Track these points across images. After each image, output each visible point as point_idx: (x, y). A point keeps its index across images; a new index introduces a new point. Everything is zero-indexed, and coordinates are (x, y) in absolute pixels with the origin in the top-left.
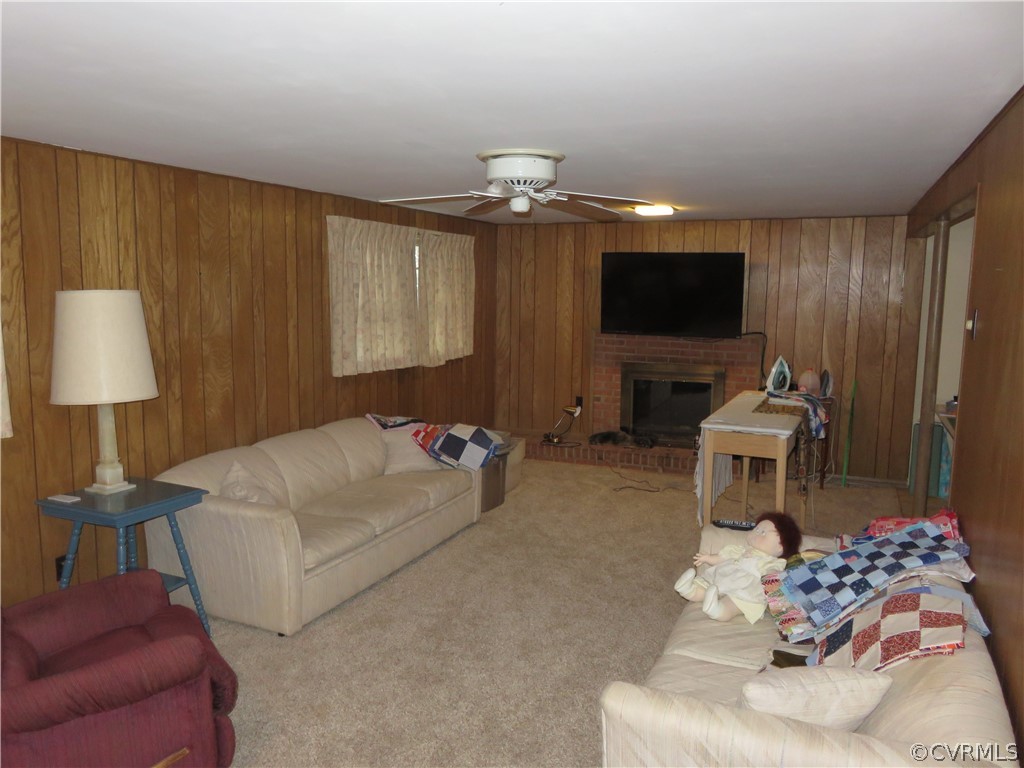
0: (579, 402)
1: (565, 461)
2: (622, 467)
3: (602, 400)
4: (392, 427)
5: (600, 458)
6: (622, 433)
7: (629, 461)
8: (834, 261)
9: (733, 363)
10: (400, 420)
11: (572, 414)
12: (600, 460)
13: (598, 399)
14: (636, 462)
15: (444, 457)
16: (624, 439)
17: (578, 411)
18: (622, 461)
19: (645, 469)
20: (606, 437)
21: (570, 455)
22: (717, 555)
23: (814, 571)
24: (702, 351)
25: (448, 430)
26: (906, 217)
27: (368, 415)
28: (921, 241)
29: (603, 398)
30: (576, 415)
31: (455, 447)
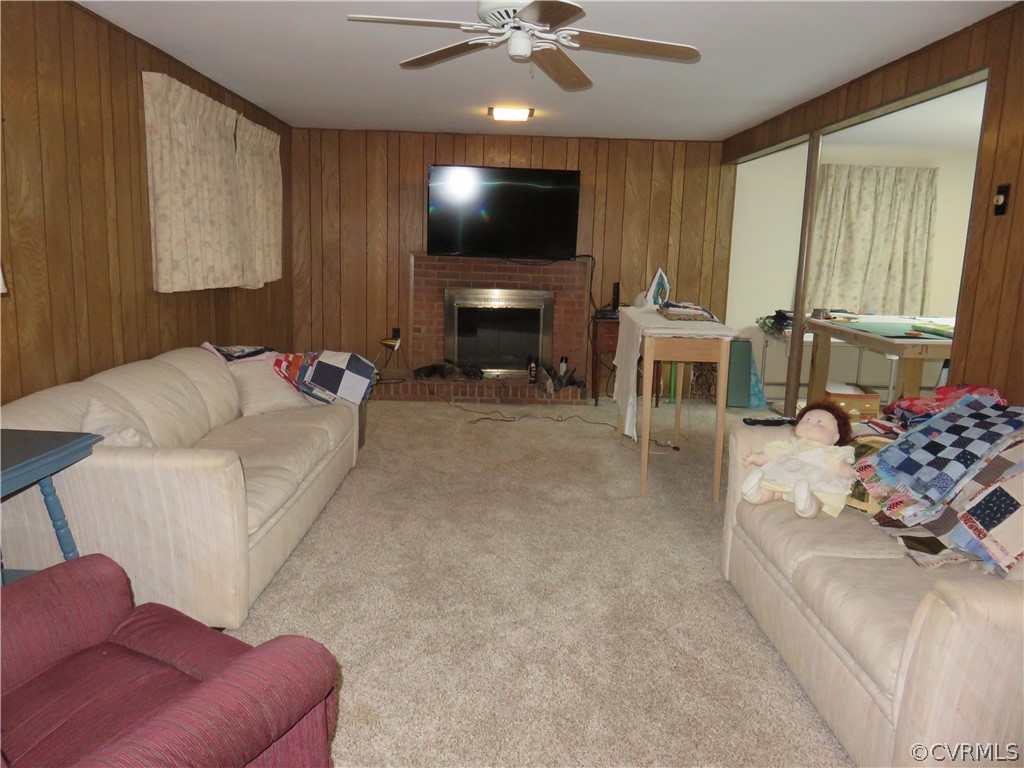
0: (396, 334)
1: (391, 399)
2: (456, 401)
3: (422, 331)
4: (239, 357)
5: (432, 393)
6: (448, 366)
7: (464, 394)
8: (657, 184)
9: (561, 287)
10: (248, 350)
11: (392, 347)
12: (431, 396)
13: (419, 330)
14: (472, 395)
15: (317, 391)
16: (452, 372)
17: (397, 344)
18: (456, 394)
19: (481, 401)
20: (432, 371)
21: (396, 392)
22: (762, 453)
23: (907, 451)
24: (530, 276)
25: (315, 357)
26: (721, 144)
27: (207, 344)
28: (733, 168)
29: (424, 329)
30: (396, 348)
31: (330, 378)
